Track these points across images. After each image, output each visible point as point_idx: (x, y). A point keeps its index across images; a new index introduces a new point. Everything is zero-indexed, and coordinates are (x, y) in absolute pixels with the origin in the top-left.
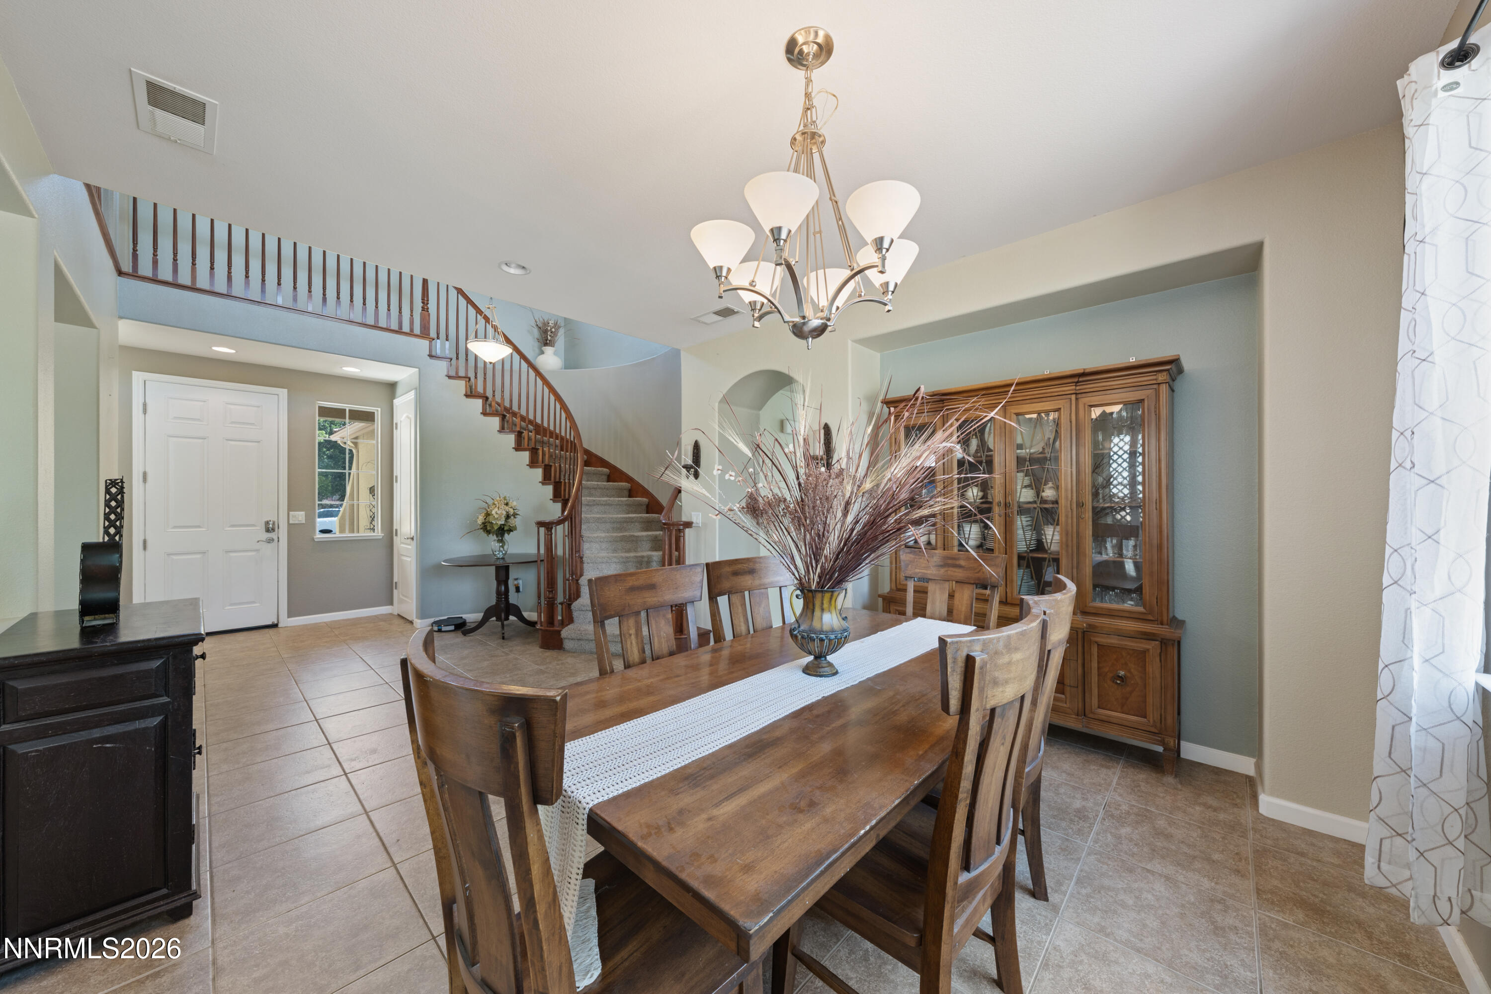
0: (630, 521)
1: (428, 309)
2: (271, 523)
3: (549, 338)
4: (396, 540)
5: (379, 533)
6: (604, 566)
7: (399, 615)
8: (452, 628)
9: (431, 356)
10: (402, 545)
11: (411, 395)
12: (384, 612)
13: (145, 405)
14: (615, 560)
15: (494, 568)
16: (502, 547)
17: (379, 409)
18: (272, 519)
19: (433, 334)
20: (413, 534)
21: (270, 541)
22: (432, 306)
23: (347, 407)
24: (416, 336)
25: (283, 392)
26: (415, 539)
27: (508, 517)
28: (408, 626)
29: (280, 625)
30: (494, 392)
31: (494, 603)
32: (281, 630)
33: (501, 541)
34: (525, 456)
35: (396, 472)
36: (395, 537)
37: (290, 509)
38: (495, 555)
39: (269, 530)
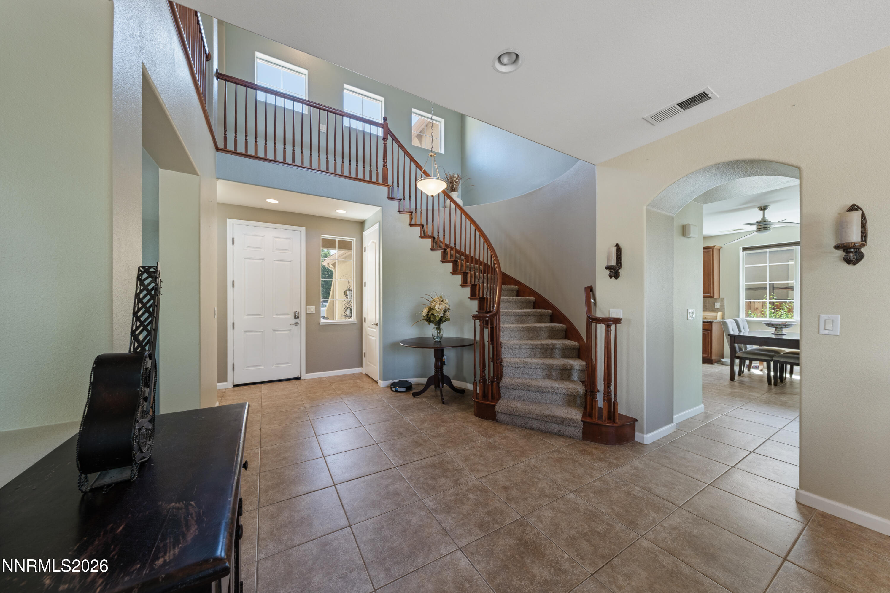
0: (528, 315)
1: (387, 165)
2: (297, 313)
3: (454, 186)
4: (365, 325)
5: (354, 320)
6: (517, 351)
7: (366, 374)
8: (404, 389)
9: (389, 198)
10: (369, 329)
11: (376, 227)
12: (358, 372)
13: (233, 239)
14: (526, 347)
15: (433, 350)
16: (439, 333)
17: (355, 239)
18: (297, 311)
19: (390, 183)
20: (377, 321)
21: (296, 324)
22: (389, 164)
23: (337, 238)
24: (380, 184)
25: (303, 229)
26: (379, 325)
27: (445, 311)
28: (374, 385)
29: (302, 378)
30: (427, 221)
31: (433, 374)
32: (302, 382)
33: (439, 329)
34: (449, 266)
35: (365, 280)
36: (364, 323)
37: (307, 304)
38: (434, 339)
39: (296, 317)
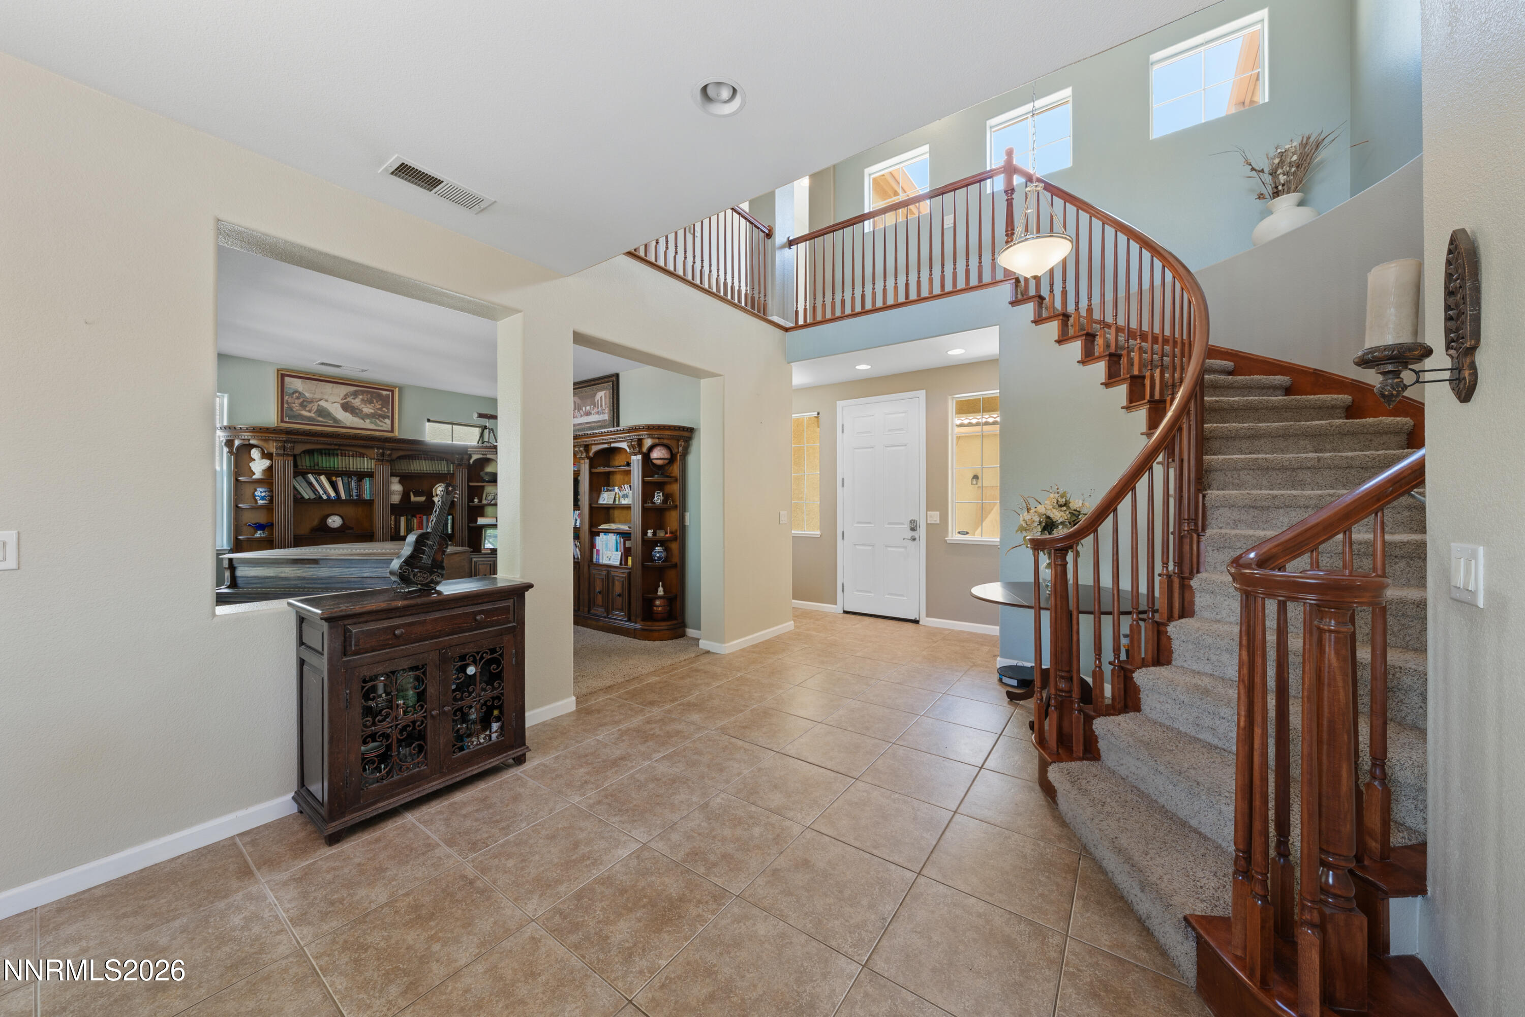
2: (914, 521)
13: (843, 426)
18: (915, 518)
21: (914, 539)
23: (981, 395)
24: (996, 283)
25: (922, 394)
29: (920, 623)
32: (921, 628)
37: (927, 508)
39: (913, 529)
